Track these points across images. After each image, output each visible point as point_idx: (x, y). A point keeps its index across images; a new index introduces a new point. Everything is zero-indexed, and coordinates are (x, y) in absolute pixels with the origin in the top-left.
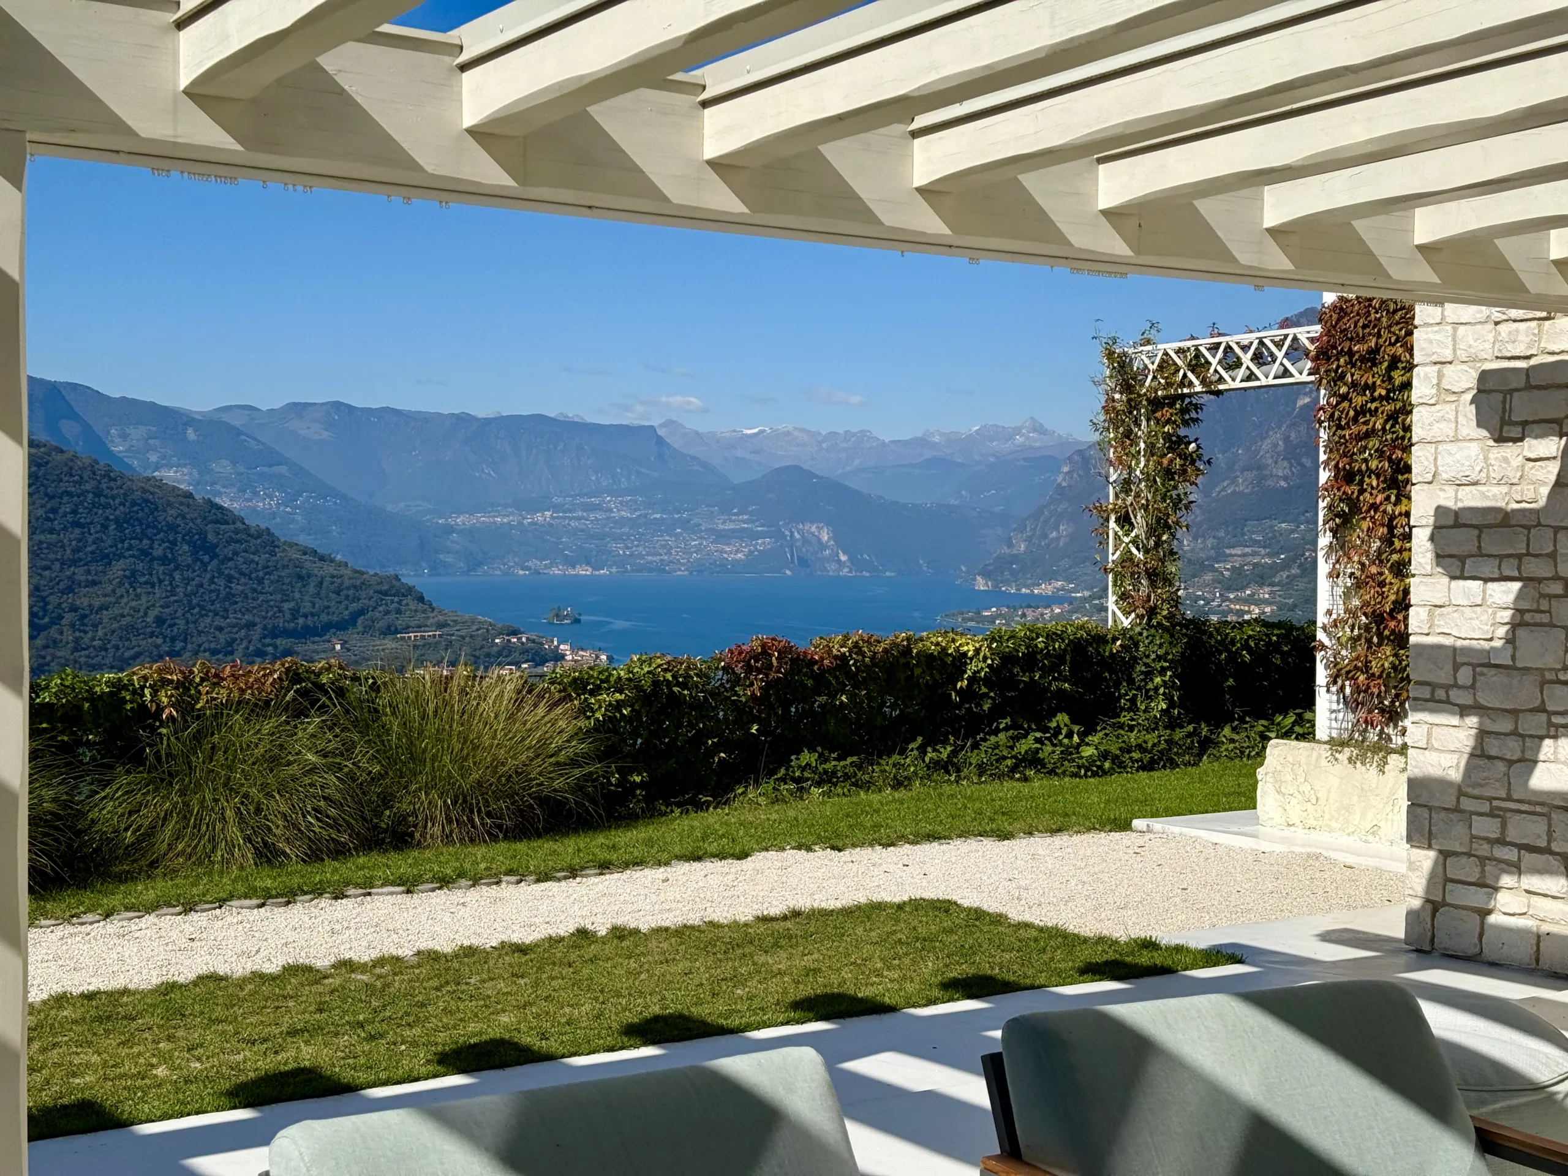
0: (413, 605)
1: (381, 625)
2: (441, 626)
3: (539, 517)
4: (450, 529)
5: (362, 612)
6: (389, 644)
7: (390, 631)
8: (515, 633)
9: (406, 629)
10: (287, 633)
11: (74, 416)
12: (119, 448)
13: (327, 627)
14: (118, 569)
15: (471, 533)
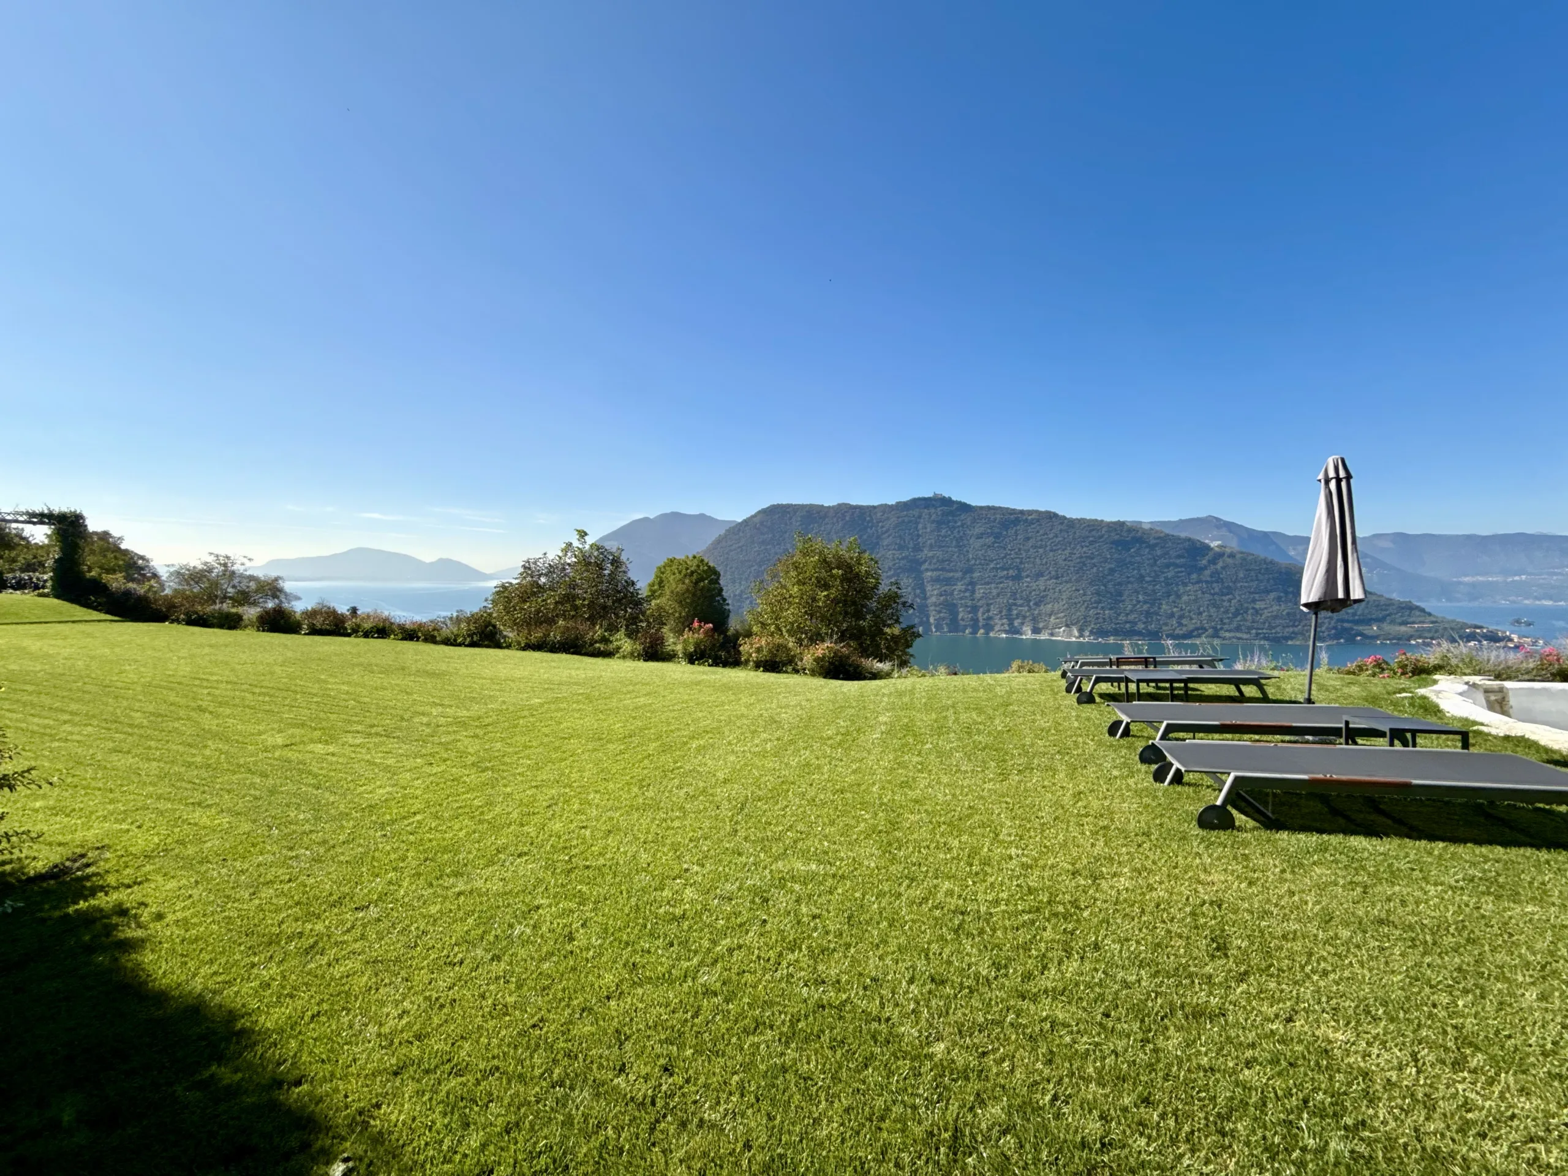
0: (1418, 613)
1: (1399, 621)
2: (1432, 622)
3: (1517, 578)
4: (1460, 583)
5: (1389, 615)
6: (1403, 629)
7: (1404, 623)
8: (1480, 627)
9: (1414, 623)
10: (1348, 621)
11: (1274, 543)
12: (1292, 553)
13: (1371, 619)
14: (1272, 595)
15: (1473, 585)
